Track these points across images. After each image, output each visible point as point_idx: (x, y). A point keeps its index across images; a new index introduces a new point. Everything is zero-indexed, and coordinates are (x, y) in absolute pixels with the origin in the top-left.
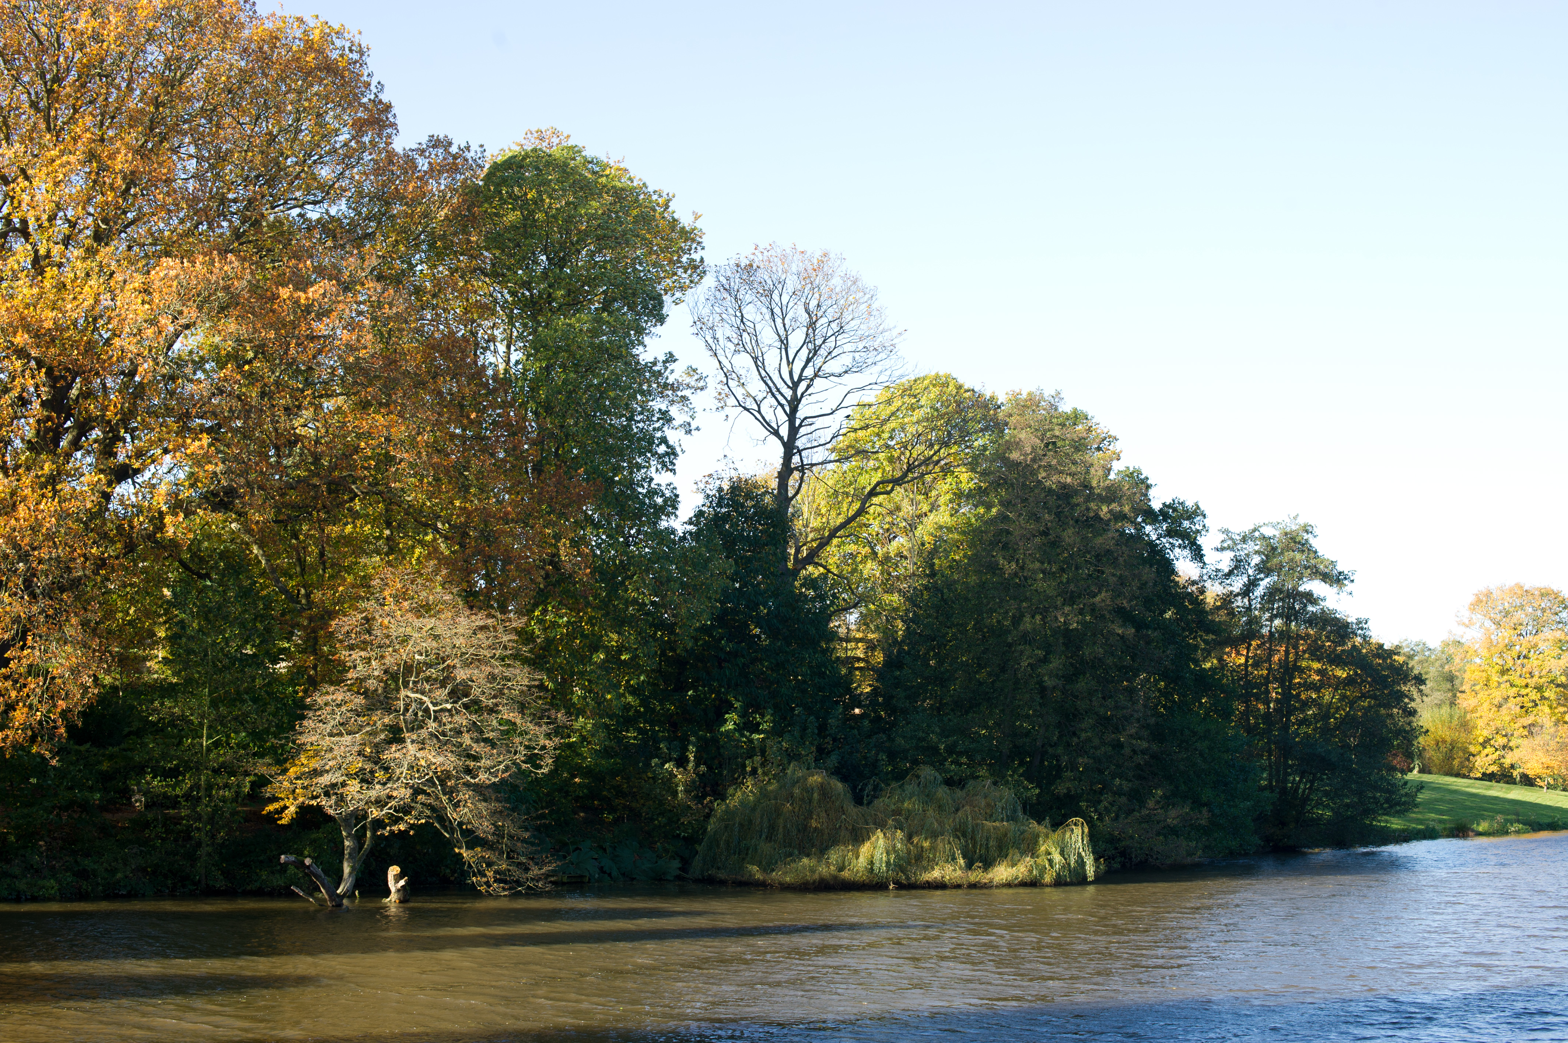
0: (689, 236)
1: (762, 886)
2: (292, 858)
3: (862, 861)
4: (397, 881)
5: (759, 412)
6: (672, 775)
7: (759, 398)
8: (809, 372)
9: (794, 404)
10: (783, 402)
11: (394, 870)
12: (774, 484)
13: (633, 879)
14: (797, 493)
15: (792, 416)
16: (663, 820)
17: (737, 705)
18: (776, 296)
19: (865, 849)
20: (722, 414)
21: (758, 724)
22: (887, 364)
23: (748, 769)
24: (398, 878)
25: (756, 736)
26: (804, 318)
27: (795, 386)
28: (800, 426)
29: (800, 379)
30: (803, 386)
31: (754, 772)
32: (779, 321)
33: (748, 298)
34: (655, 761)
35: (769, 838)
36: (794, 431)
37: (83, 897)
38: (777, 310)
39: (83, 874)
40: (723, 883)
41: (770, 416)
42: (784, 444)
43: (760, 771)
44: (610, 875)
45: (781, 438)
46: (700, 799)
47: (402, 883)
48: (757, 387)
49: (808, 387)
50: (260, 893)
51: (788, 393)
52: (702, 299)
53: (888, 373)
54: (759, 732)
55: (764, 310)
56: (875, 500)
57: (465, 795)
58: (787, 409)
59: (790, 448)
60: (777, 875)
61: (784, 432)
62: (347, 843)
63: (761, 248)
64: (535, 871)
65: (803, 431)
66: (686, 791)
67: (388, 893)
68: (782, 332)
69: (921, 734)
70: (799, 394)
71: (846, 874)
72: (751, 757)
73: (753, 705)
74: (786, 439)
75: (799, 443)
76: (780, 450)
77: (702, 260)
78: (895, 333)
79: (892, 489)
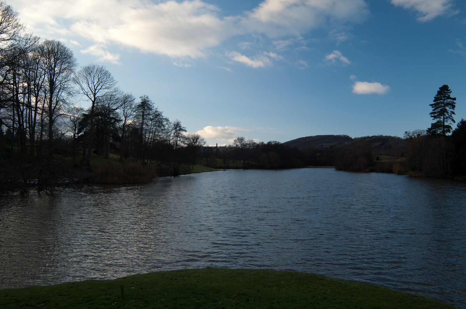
7: (87, 92)
8: (99, 88)
15: (94, 96)
27: (95, 90)
28: (96, 98)
29: (96, 89)
32: (92, 79)
36: (95, 99)
41: (89, 96)
49: (99, 91)
51: (94, 92)
59: (94, 102)
61: (93, 99)
68: (93, 80)
70: (96, 92)
74: (93, 100)
75: (96, 101)
76: (92, 103)
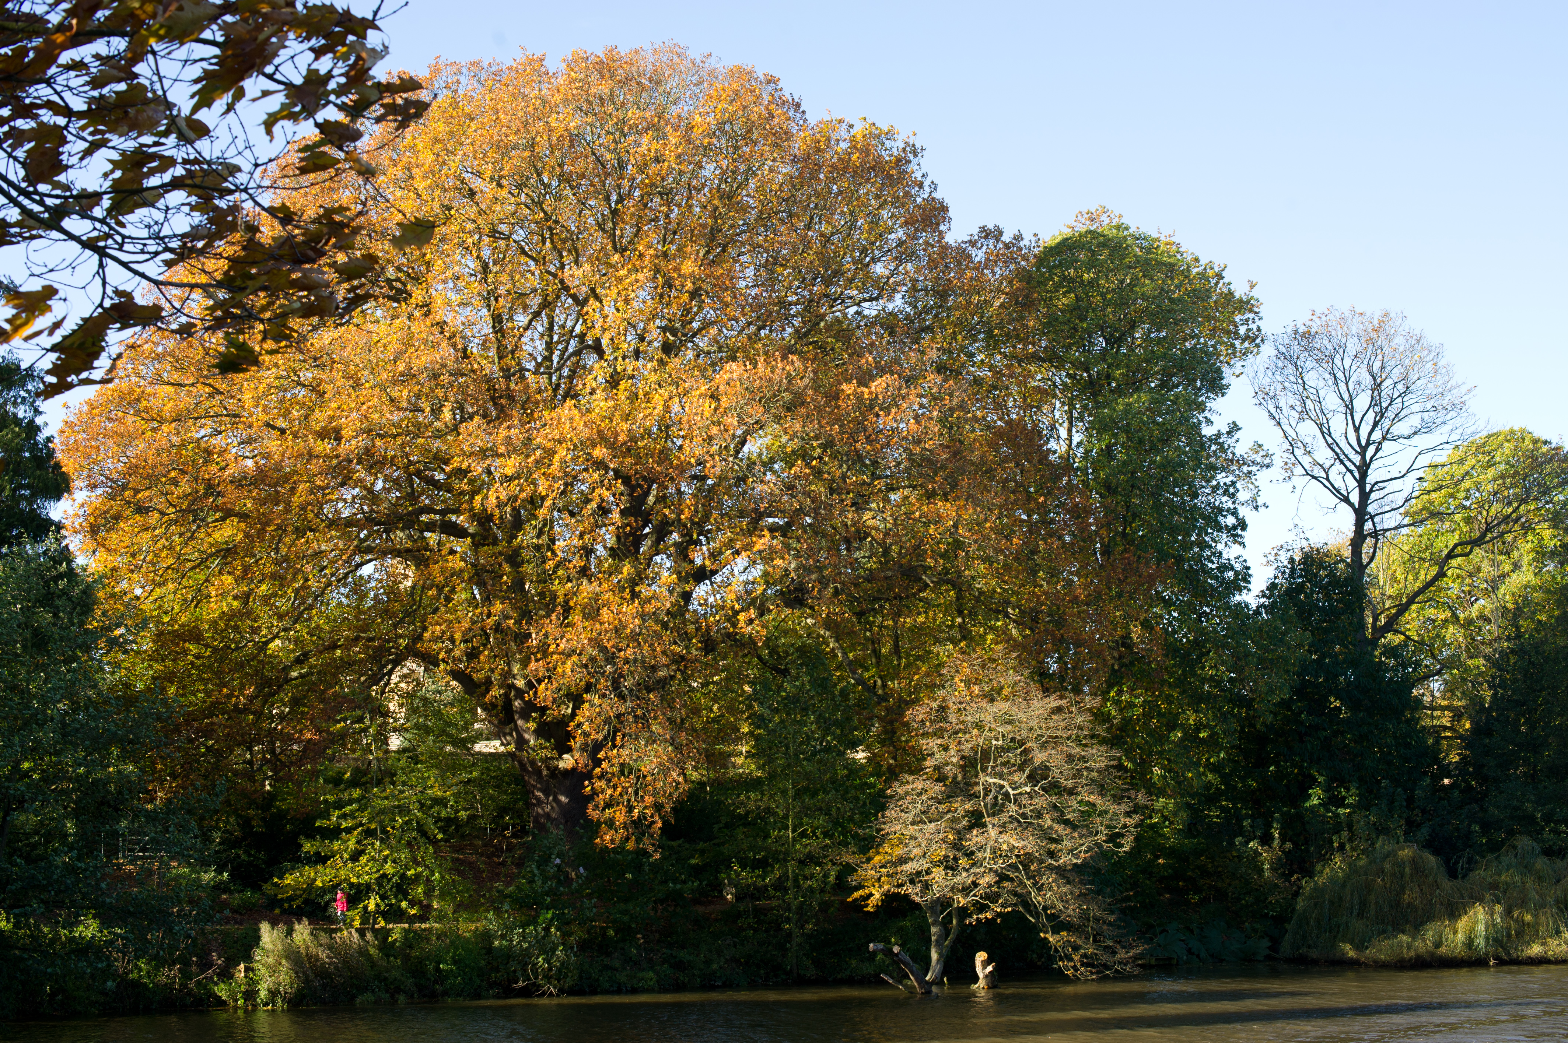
0: (1246, 305)
1: (1354, 965)
2: (881, 946)
3: (1460, 936)
4: (984, 968)
5: (1328, 479)
6: (1257, 853)
7: (1327, 466)
8: (1377, 436)
9: (1363, 469)
10: (1352, 467)
11: (981, 957)
12: (1347, 553)
13: (1222, 961)
14: (1372, 559)
15: (1361, 482)
16: (1250, 899)
17: (1321, 779)
18: (1337, 361)
19: (1462, 924)
20: (1289, 485)
21: (1344, 798)
22: (1458, 422)
23: (1336, 845)
24: (985, 964)
25: (1341, 811)
26: (1368, 380)
27: (1363, 450)
28: (1371, 491)
29: (1368, 444)
30: (1371, 450)
31: (1342, 847)
32: (1342, 386)
33: (1310, 364)
34: (1238, 840)
35: (1360, 915)
36: (1364, 496)
37: (679, 988)
38: (1340, 375)
39: (680, 966)
40: (1315, 962)
41: (1338, 483)
42: (1355, 510)
43: (1348, 847)
44: (1198, 956)
45: (1351, 505)
46: (1287, 877)
47: (990, 968)
48: (1324, 455)
49: (1377, 450)
50: (851, 982)
51: (1357, 459)
52: (1262, 369)
53: (1460, 431)
54: (1345, 807)
55: (1327, 376)
56: (1454, 562)
57: (1048, 879)
58: (1357, 475)
59: (1361, 514)
60: (1371, 953)
61: (1355, 498)
62: (934, 930)
63: (1318, 314)
64: (1122, 954)
65: (1373, 496)
66: (1272, 869)
67: (976, 979)
68: (1346, 397)
69: (1515, 803)
70: (1368, 459)
71: (1443, 950)
72: (1338, 832)
73: (1337, 779)
74: (1357, 506)
75: (1371, 509)
76: (1352, 517)
77: (1259, 330)
78: (1464, 389)
79: (1471, 551)
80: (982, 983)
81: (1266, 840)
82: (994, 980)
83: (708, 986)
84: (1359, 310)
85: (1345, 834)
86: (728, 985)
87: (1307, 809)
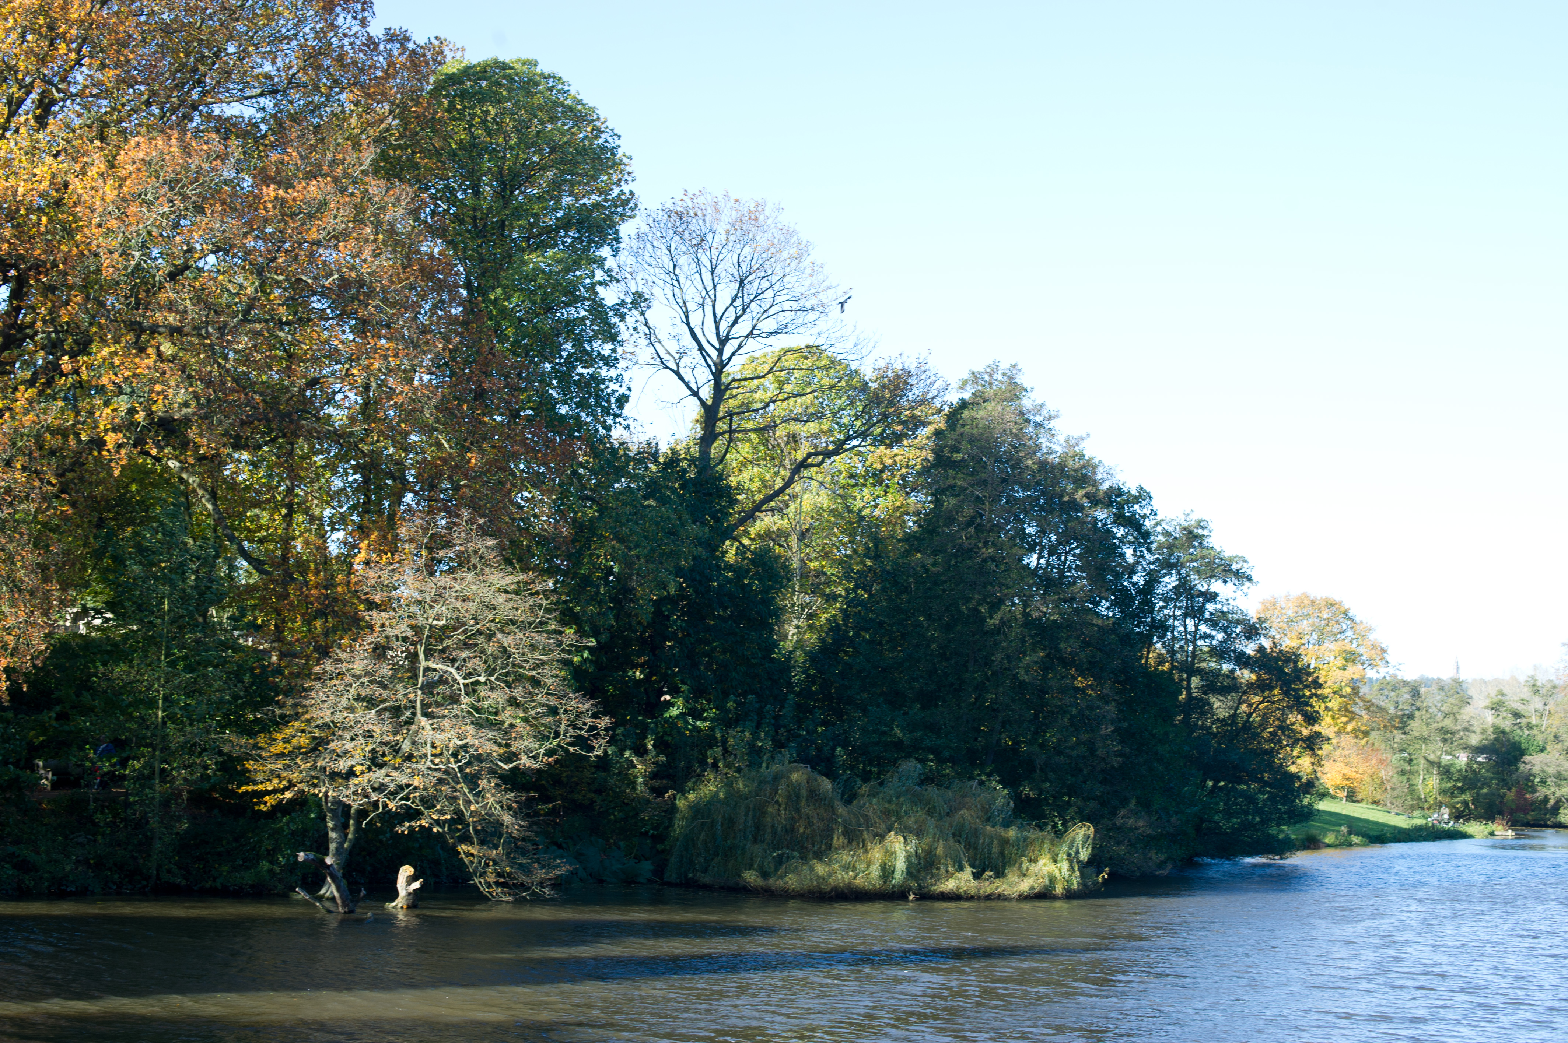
2: (312, 855)
3: (875, 869)
4: (409, 884)
6: (631, 765)
9: (721, 365)
10: (710, 362)
11: (406, 871)
13: (602, 881)
15: (716, 377)
16: (619, 815)
17: (684, 688)
21: (704, 711)
24: (412, 879)
25: (700, 723)
27: (723, 341)
36: (719, 391)
42: (705, 407)
43: (721, 763)
44: (577, 875)
45: (703, 403)
46: (660, 792)
47: (416, 885)
56: (805, 473)
59: (710, 414)
61: (706, 393)
62: (333, 835)
65: (729, 394)
66: (645, 783)
68: (710, 287)
70: (727, 355)
71: (860, 882)
74: (710, 402)
75: (725, 407)
76: (702, 414)
79: (822, 462)
80: (401, 901)
81: (640, 751)
82: (416, 900)
83: (59, 894)
84: (733, 196)
85: (718, 750)
86: (82, 894)
87: (666, 721)
